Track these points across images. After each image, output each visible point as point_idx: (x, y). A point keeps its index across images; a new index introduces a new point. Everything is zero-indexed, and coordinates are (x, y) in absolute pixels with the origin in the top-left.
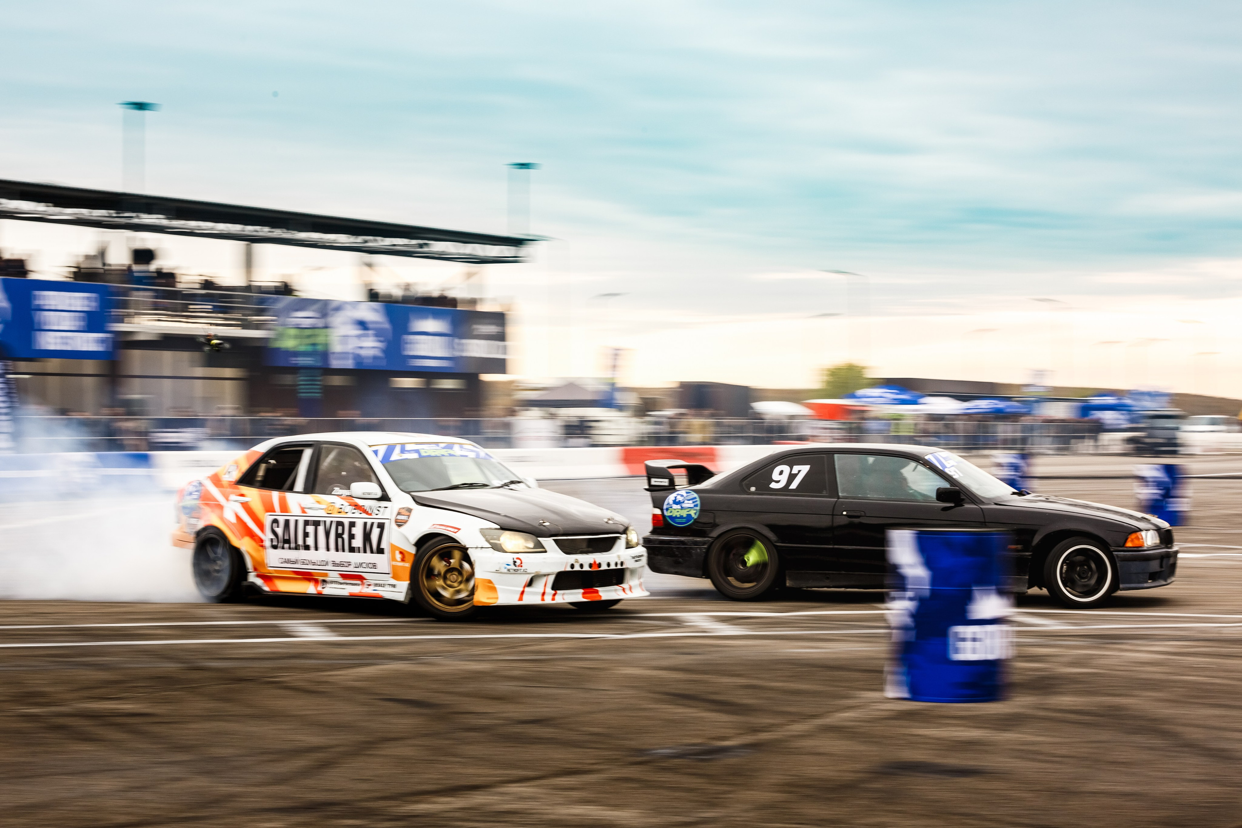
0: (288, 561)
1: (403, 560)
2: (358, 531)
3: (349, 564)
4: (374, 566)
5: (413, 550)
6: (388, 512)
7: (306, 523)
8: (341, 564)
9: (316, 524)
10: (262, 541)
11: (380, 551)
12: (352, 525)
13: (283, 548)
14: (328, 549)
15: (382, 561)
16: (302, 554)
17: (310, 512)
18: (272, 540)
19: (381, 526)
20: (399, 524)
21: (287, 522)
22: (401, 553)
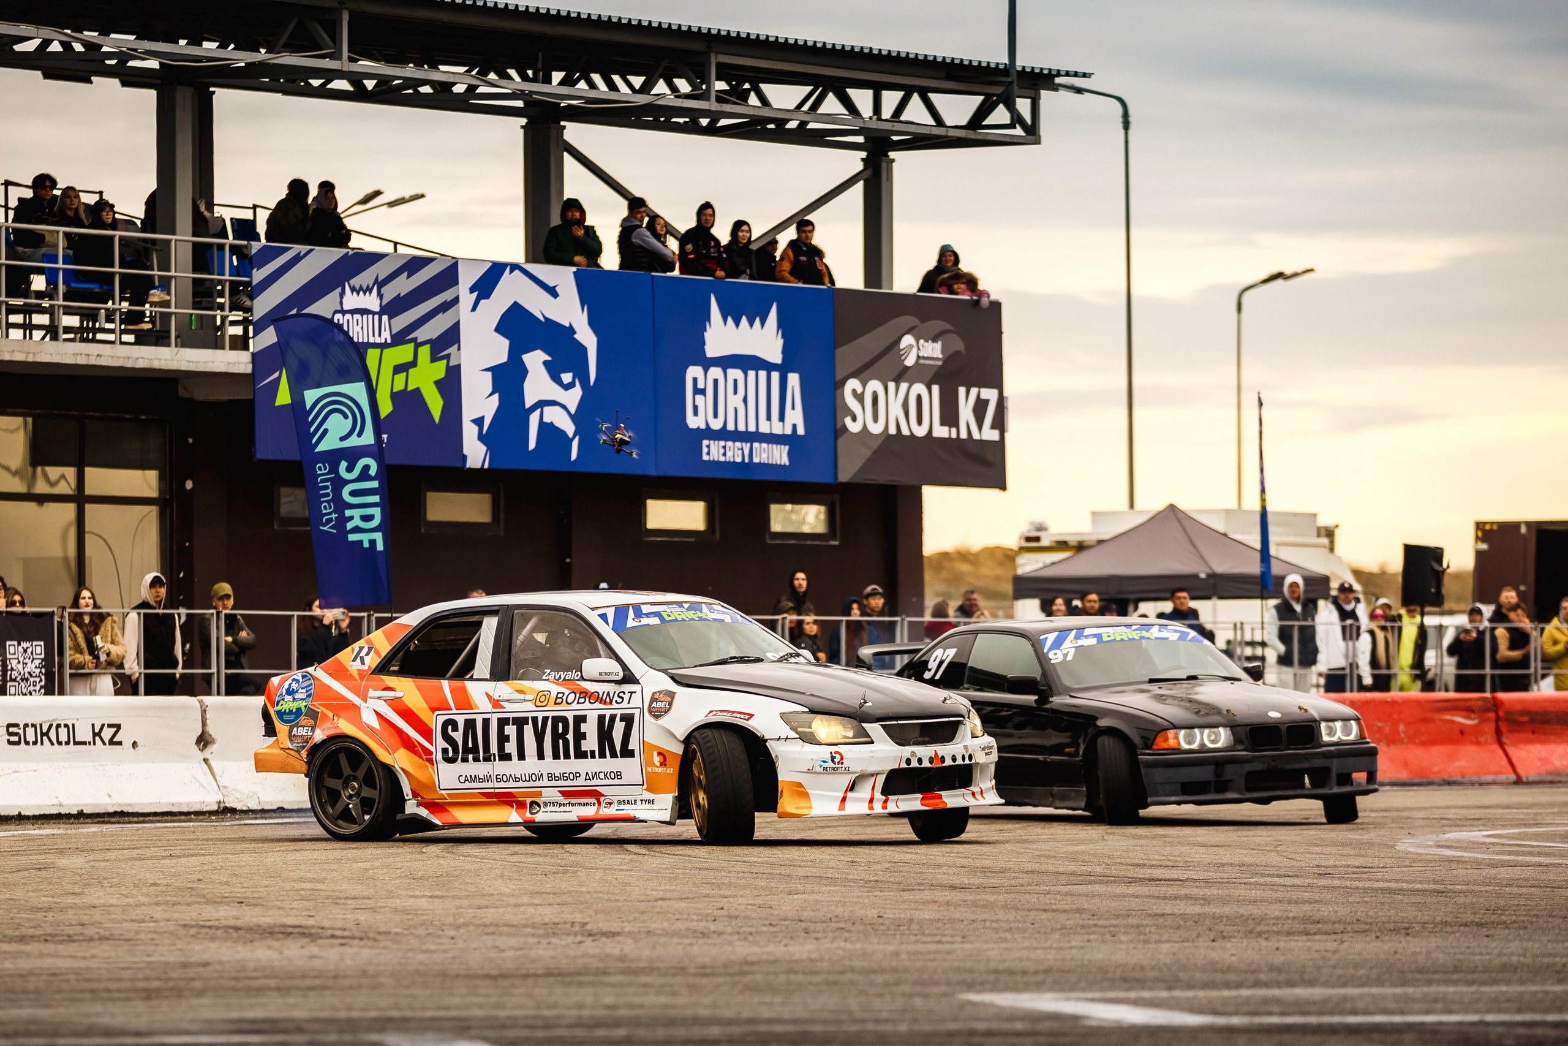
0: (475, 779)
1: (663, 764)
2: (590, 729)
3: (577, 775)
4: (618, 775)
5: (679, 749)
6: (635, 700)
7: (503, 723)
8: (563, 777)
9: (520, 723)
10: (430, 753)
11: (627, 753)
12: (580, 720)
13: (465, 760)
14: (541, 756)
15: (630, 768)
16: (499, 767)
17: (509, 707)
18: (445, 751)
19: (628, 720)
20: (657, 715)
21: (470, 724)
22: (659, 754)
